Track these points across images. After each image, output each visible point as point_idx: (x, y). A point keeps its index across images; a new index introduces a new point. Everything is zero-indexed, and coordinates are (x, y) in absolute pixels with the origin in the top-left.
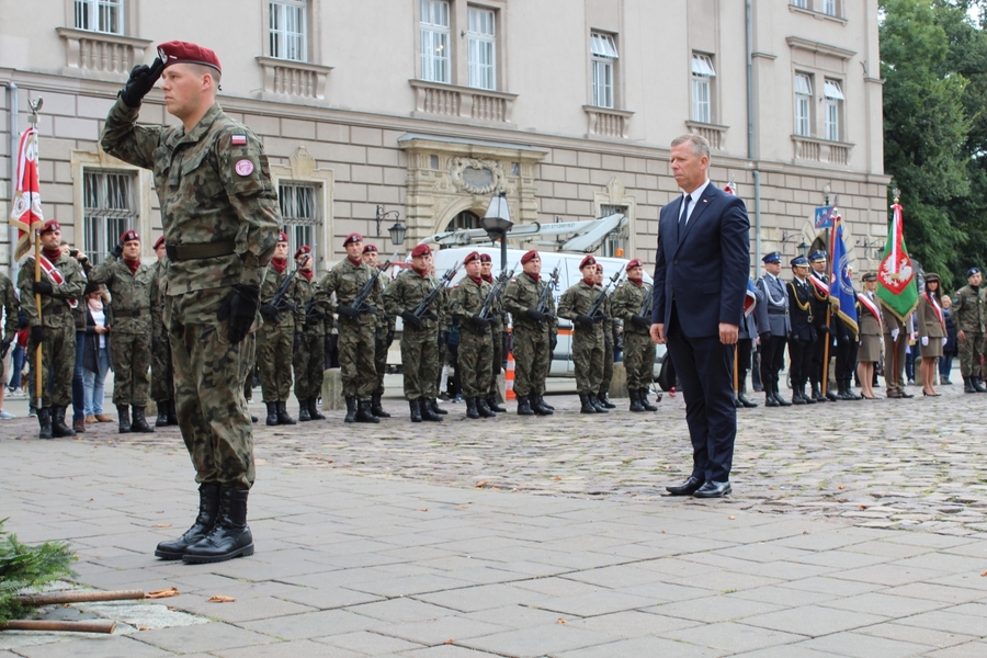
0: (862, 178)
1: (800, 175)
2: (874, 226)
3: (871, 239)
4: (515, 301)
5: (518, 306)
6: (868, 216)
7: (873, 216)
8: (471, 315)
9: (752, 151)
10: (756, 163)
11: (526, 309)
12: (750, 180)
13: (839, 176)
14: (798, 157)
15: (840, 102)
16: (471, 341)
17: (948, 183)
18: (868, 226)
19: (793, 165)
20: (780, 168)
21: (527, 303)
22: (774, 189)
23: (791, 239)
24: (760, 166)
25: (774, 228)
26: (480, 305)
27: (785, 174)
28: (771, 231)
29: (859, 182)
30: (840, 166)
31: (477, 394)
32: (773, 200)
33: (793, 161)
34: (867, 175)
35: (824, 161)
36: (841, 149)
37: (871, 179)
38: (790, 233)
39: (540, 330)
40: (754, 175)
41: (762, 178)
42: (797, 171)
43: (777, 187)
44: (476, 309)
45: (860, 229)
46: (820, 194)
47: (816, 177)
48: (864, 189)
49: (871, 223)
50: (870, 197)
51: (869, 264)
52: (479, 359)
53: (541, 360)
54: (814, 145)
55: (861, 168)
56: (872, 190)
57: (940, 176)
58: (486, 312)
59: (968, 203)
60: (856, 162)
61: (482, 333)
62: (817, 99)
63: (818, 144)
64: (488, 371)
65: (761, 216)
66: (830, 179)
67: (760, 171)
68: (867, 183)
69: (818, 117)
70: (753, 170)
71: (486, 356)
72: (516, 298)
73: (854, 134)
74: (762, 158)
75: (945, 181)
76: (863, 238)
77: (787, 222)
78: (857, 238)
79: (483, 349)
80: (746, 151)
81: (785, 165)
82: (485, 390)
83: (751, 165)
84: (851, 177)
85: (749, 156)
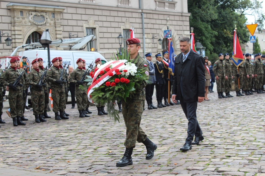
0: (180, 14)
1: (158, 14)
2: (185, 31)
4: (51, 77)
5: (52, 79)
6: (183, 28)
7: (185, 28)
8: (36, 84)
9: (141, 6)
10: (142, 10)
11: (55, 80)
12: (140, 16)
13: (172, 14)
14: (157, 7)
16: (36, 93)
17: (210, 14)
18: (183, 31)
19: (155, 10)
20: (151, 12)
21: (55, 77)
22: (149, 19)
23: (156, 37)
24: (144, 11)
25: (149, 34)
26: (39, 80)
27: (153, 14)
28: (148, 35)
29: (179, 16)
30: (173, 10)
31: (39, 113)
32: (149, 23)
33: (156, 9)
34: (182, 13)
35: (167, 9)
36: (173, 4)
37: (183, 14)
38: (155, 35)
39: (61, 87)
40: (142, 15)
41: (145, 16)
42: (157, 12)
43: (150, 19)
44: (37, 81)
45: (180, 33)
46: (166, 21)
47: (164, 15)
48: (181, 18)
49: (184, 31)
50: (183, 21)
52: (39, 100)
53: (63, 98)
55: (180, 11)
56: (184, 18)
57: (207, 12)
58: (41, 82)
59: (218, 21)
60: (178, 9)
61: (40, 90)
63: (164, 3)
64: (43, 104)
65: (145, 30)
66: (169, 15)
67: (144, 13)
68: (182, 16)
70: (141, 13)
71: (42, 99)
72: (51, 76)
74: (145, 8)
75: (209, 14)
76: (181, 36)
77: (154, 31)
78: (179, 36)
79: (41, 96)
80: (138, 6)
81: (153, 10)
82: (42, 112)
83: (140, 11)
84: (176, 14)
85: (140, 8)
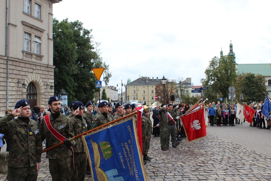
0: (46, 66)
1: (25, 63)
2: (50, 80)
3: (49, 83)
6: (48, 77)
7: (50, 77)
9: (7, 54)
10: (8, 57)
12: (5, 62)
13: (39, 64)
14: (24, 57)
15: (40, 44)
17: (72, 70)
18: (48, 79)
19: (22, 60)
20: (17, 60)
22: (15, 66)
23: (20, 82)
24: (9, 59)
25: (15, 79)
27: (20, 62)
28: (13, 80)
29: (45, 67)
30: (40, 62)
32: (15, 70)
33: (22, 58)
34: (48, 65)
35: (34, 60)
36: (40, 57)
37: (49, 66)
38: (20, 80)
40: (7, 61)
41: (10, 62)
42: (24, 62)
43: (16, 66)
45: (45, 80)
46: (32, 69)
47: (31, 64)
48: (47, 69)
49: (49, 79)
50: (49, 71)
51: (48, 90)
54: (30, 54)
55: (46, 63)
56: (50, 69)
59: (79, 76)
60: (44, 61)
62: (32, 42)
63: (32, 55)
65: (9, 75)
66: (36, 65)
67: (9, 60)
68: (48, 67)
69: (32, 47)
70: (6, 60)
73: (44, 53)
74: (10, 56)
75: (71, 69)
76: (46, 83)
77: (20, 77)
78: (44, 83)
80: (5, 54)
81: (19, 59)
83: (6, 58)
84: (43, 65)
85: (6, 55)
